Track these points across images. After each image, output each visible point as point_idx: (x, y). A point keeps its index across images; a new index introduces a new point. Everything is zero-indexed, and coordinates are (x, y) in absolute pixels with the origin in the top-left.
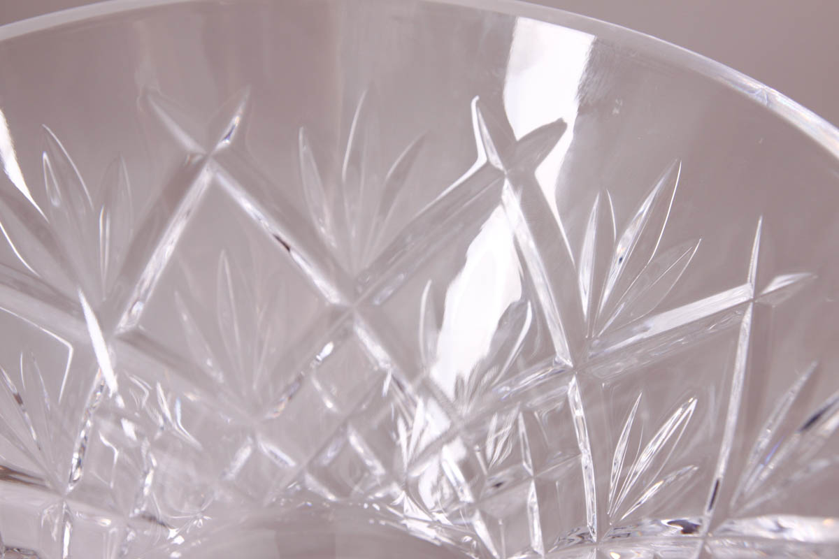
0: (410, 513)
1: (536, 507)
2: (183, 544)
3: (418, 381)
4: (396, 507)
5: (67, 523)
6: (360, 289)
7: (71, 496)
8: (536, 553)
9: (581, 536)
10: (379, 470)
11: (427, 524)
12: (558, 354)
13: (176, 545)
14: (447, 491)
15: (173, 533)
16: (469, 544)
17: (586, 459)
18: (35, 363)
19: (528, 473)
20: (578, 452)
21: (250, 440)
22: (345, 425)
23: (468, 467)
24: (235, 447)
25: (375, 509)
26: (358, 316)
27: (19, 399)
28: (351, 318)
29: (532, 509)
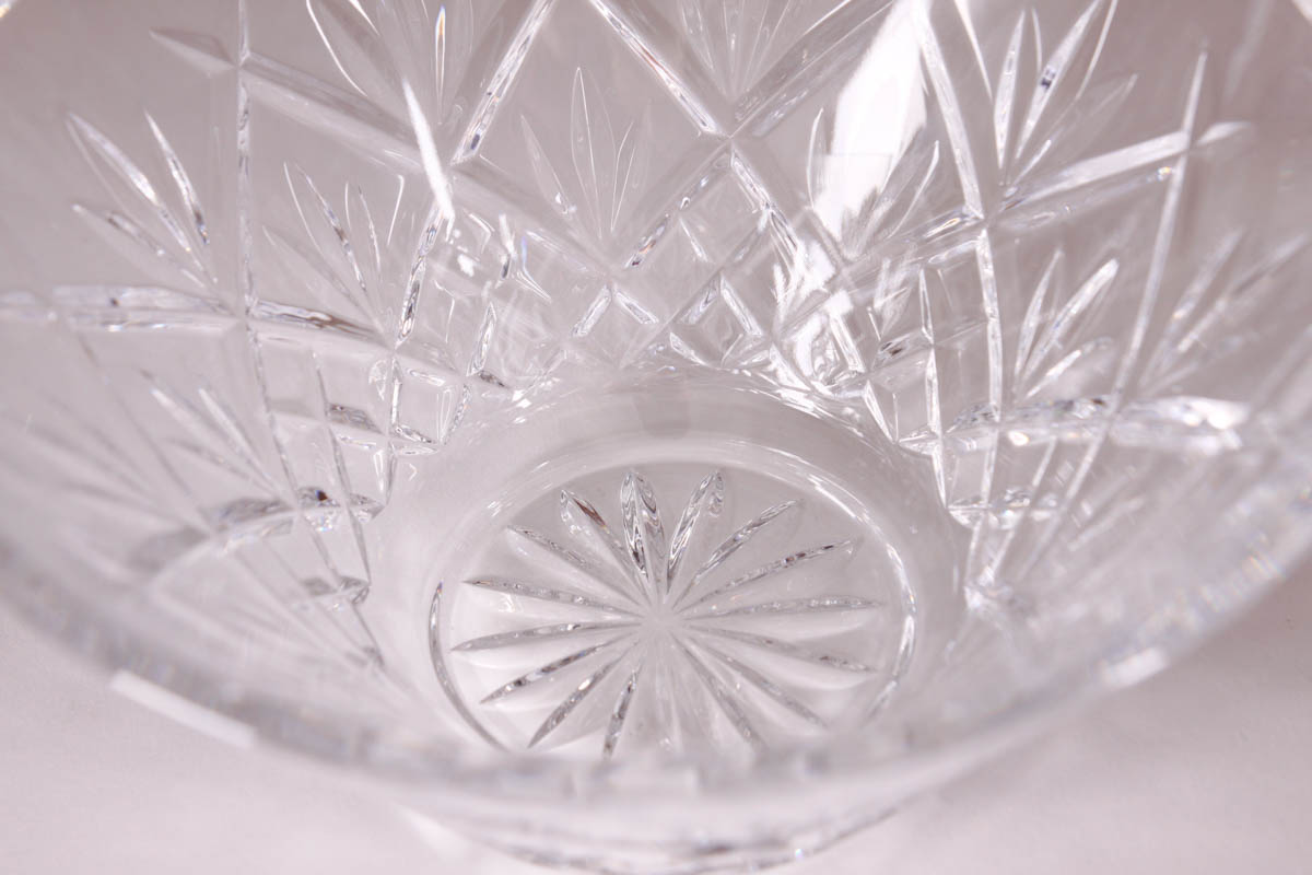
0: (784, 381)
1: (935, 381)
2: (527, 408)
3: (798, 219)
4: (768, 374)
5: (396, 381)
6: (739, 118)
7: (401, 350)
8: (933, 434)
9: (985, 415)
10: (758, 331)
11: (803, 394)
12: (967, 204)
13: (520, 408)
14: (830, 353)
15: (518, 395)
16: (850, 418)
17: (993, 326)
18: (362, 196)
19: (927, 341)
20: (985, 320)
21: (604, 291)
22: (717, 276)
23: (855, 322)
24: (589, 298)
25: (746, 376)
26: (735, 149)
27: (341, 234)
28: (727, 150)
29: (930, 383)
